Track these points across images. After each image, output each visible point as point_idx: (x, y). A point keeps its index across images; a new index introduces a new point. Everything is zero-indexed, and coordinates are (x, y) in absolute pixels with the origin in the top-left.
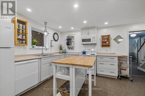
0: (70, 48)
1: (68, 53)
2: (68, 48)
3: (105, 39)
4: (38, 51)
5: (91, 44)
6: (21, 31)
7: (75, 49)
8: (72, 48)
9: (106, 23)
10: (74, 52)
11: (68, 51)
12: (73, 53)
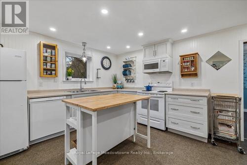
0: (129, 81)
1: (126, 88)
2: (126, 80)
3: (187, 62)
4: (76, 85)
5: (160, 73)
6: (49, 59)
7: (136, 81)
8: (131, 81)
9: (184, 31)
10: (136, 86)
11: (126, 85)
12: (133, 88)
